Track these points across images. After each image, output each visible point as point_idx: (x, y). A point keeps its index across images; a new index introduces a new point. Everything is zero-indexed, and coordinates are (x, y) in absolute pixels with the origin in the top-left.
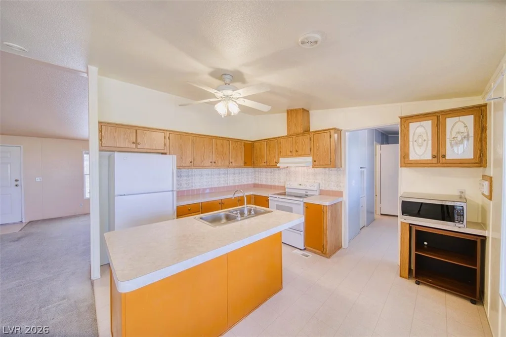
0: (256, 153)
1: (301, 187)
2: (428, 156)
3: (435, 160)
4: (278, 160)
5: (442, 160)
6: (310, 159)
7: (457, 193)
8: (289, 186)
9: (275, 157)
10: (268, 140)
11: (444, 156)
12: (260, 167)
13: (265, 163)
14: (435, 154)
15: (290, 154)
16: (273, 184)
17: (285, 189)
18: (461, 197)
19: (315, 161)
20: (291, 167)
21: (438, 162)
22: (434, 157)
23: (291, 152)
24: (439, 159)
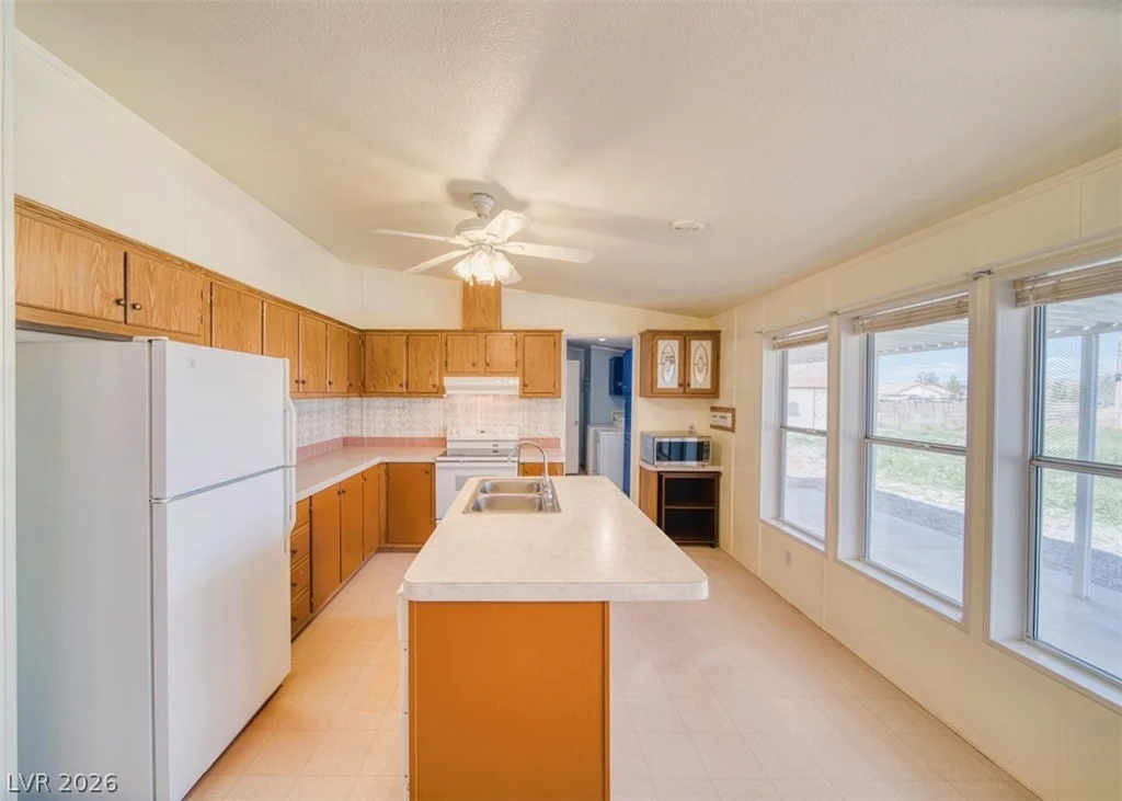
0: (373, 360)
1: (482, 436)
2: (674, 385)
3: (681, 389)
4: (441, 380)
5: (687, 389)
6: (515, 382)
7: (688, 429)
8: (456, 437)
9: (431, 373)
10: (409, 334)
11: (689, 385)
12: (384, 394)
13: (401, 385)
14: (682, 382)
15: (472, 369)
16: (407, 434)
17: (446, 442)
18: (691, 433)
19: (526, 386)
20: (457, 396)
21: (685, 392)
22: (680, 385)
23: (474, 365)
24: (685, 390)
